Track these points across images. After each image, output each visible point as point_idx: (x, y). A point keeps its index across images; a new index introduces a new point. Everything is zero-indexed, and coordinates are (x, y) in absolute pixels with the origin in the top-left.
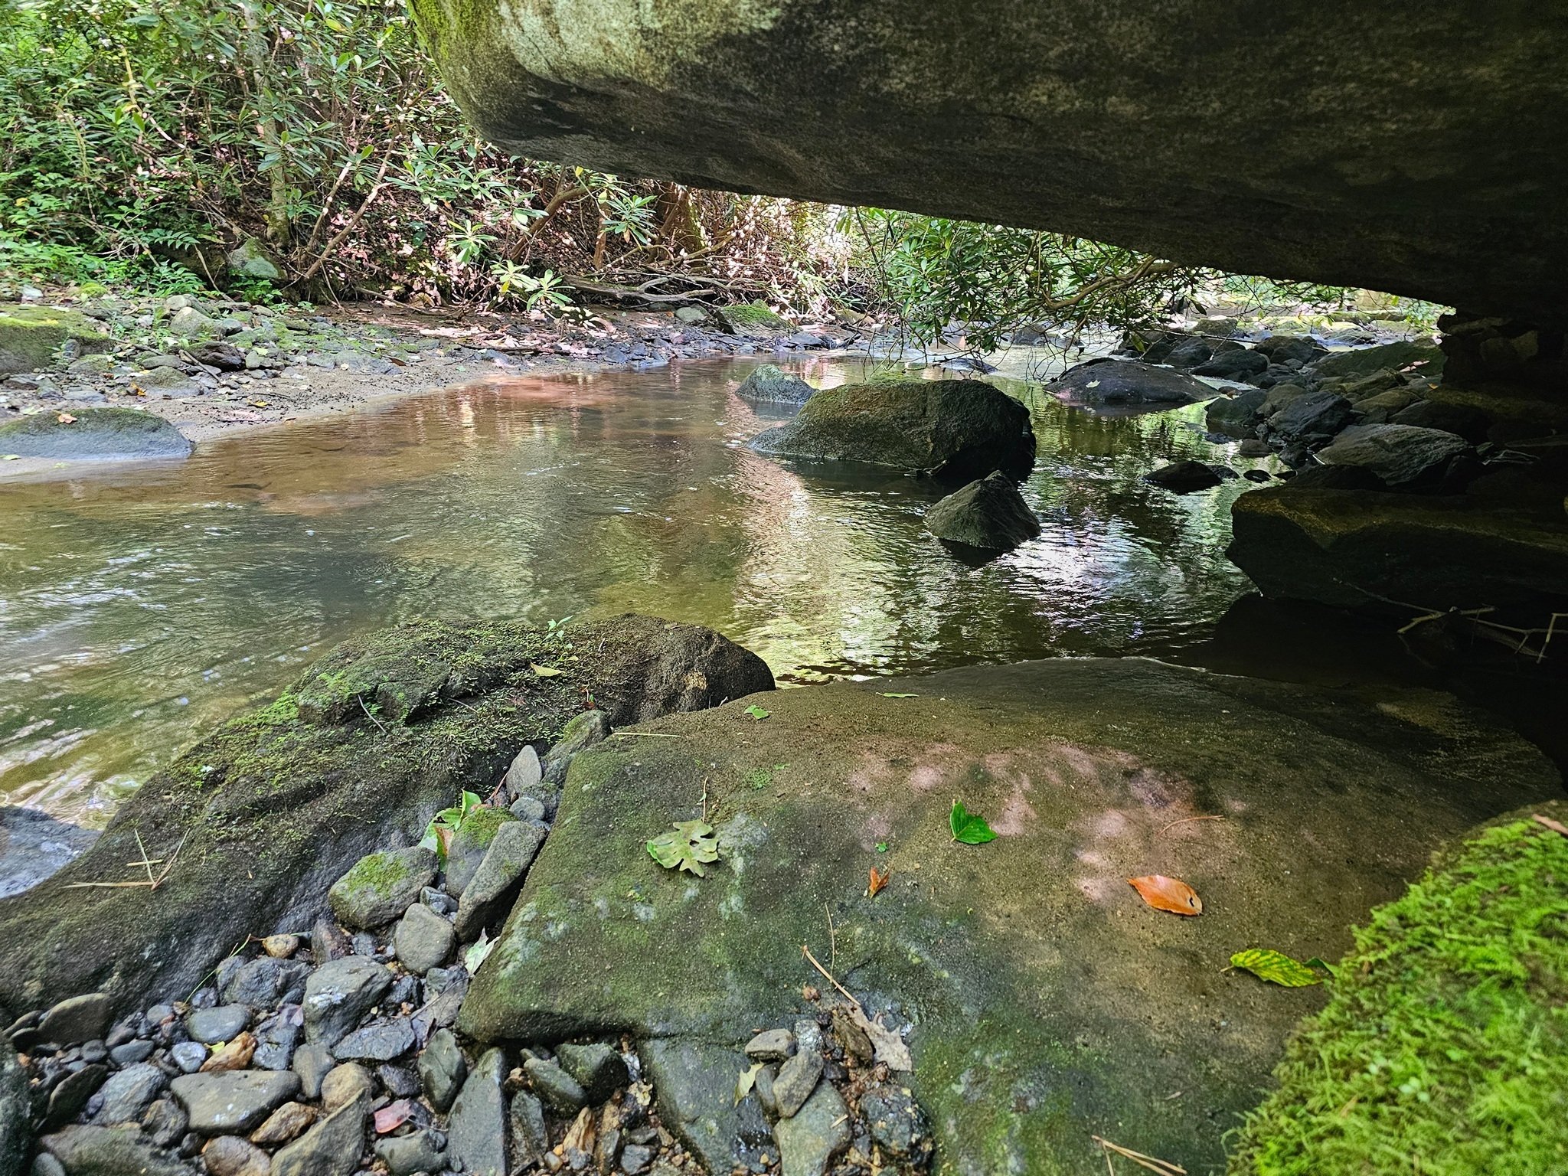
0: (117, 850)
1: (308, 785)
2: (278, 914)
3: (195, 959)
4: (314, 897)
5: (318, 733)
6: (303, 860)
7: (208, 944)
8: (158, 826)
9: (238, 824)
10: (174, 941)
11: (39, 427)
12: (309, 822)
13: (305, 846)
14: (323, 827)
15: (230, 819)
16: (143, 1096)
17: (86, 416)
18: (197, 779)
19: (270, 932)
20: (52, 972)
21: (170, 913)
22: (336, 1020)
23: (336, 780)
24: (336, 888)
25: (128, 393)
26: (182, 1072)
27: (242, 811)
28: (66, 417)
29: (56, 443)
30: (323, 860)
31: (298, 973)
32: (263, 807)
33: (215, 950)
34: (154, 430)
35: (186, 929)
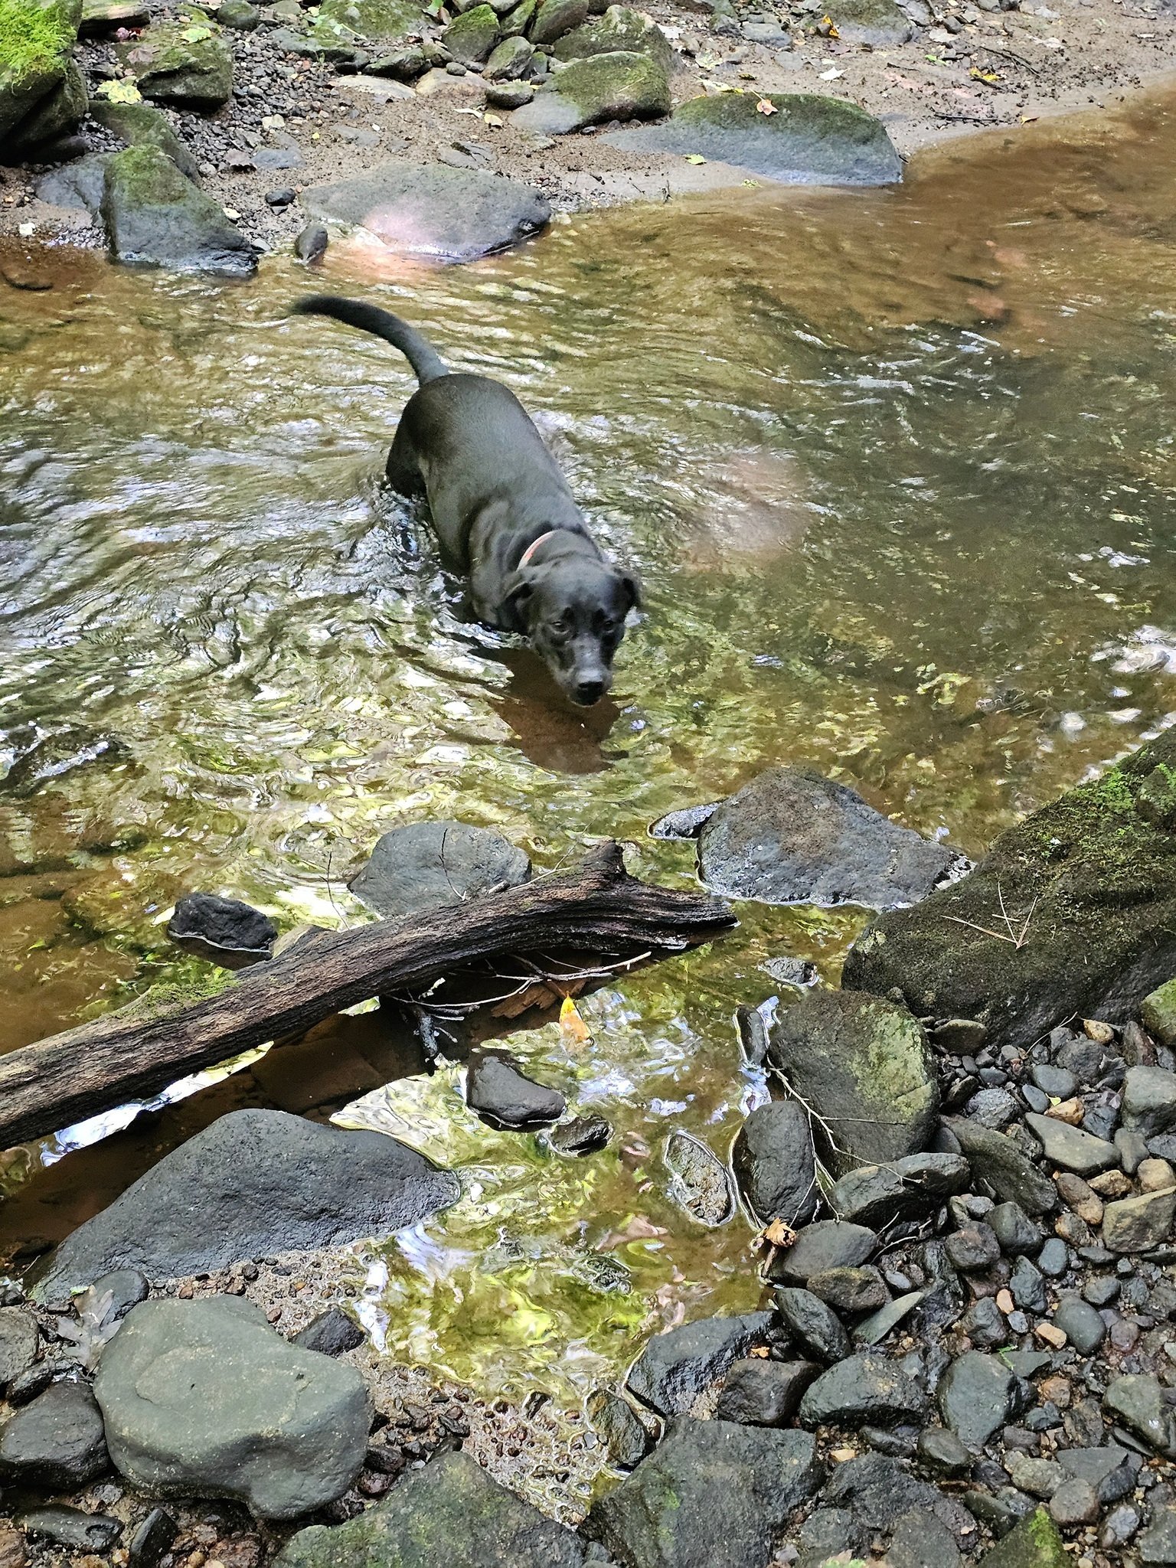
0: (986, 898)
1: (1142, 889)
2: (1098, 1001)
3: (1038, 1018)
4: (1126, 996)
5: (1154, 836)
6: (1125, 961)
7: (1047, 1009)
8: (1016, 885)
9: (1081, 909)
10: (1027, 999)
11: (731, 114)
12: (1138, 927)
13: (1130, 950)
14: (1147, 936)
15: (1076, 901)
16: (1005, 1116)
17: (789, 106)
18: (1047, 849)
19: (1090, 1015)
20: (946, 990)
21: (1028, 974)
22: (1150, 1120)
23: (1164, 891)
24: (1152, 998)
25: (818, 32)
26: (1031, 1109)
27: (1085, 898)
28: (766, 106)
29: (748, 145)
30: (1141, 965)
31: (1116, 1064)
32: (1102, 899)
33: (1052, 1015)
34: (865, 141)
35: (1036, 990)
